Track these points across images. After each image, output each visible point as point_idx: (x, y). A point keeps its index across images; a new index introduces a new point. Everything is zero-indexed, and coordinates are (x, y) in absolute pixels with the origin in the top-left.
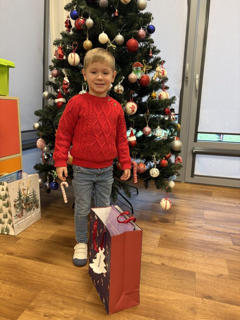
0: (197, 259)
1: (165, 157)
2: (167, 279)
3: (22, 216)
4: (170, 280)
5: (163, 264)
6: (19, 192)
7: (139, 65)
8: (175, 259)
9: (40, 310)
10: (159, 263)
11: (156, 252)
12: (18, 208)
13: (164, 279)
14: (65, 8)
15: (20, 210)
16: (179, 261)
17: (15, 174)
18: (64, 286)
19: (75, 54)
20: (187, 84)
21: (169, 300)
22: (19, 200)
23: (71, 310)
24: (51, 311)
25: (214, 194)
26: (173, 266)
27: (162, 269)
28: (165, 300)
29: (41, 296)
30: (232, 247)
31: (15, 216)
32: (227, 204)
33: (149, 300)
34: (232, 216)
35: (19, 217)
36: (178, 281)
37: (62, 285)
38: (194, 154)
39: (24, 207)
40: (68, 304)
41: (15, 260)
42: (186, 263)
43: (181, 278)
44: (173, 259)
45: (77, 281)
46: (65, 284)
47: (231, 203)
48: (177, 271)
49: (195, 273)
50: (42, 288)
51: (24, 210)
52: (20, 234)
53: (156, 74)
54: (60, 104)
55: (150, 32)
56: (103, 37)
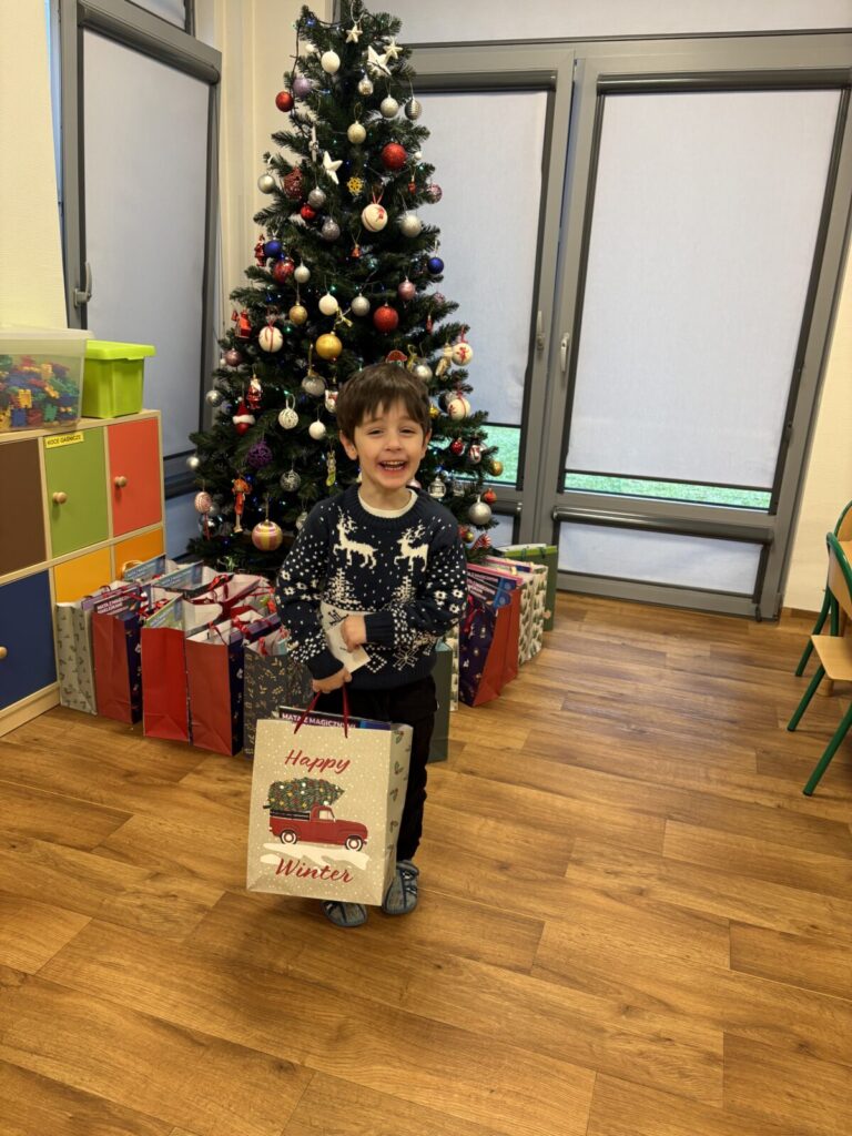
0: (479, 726)
7: (399, 357)
9: (210, 774)
14: (256, 220)
17: (153, 564)
19: (272, 331)
20: (540, 357)
30: (559, 713)
32: (603, 639)
34: (596, 661)
38: (557, 522)
47: (615, 636)
49: (466, 743)
53: (443, 363)
54: (243, 426)
55: (434, 271)
56: (328, 303)
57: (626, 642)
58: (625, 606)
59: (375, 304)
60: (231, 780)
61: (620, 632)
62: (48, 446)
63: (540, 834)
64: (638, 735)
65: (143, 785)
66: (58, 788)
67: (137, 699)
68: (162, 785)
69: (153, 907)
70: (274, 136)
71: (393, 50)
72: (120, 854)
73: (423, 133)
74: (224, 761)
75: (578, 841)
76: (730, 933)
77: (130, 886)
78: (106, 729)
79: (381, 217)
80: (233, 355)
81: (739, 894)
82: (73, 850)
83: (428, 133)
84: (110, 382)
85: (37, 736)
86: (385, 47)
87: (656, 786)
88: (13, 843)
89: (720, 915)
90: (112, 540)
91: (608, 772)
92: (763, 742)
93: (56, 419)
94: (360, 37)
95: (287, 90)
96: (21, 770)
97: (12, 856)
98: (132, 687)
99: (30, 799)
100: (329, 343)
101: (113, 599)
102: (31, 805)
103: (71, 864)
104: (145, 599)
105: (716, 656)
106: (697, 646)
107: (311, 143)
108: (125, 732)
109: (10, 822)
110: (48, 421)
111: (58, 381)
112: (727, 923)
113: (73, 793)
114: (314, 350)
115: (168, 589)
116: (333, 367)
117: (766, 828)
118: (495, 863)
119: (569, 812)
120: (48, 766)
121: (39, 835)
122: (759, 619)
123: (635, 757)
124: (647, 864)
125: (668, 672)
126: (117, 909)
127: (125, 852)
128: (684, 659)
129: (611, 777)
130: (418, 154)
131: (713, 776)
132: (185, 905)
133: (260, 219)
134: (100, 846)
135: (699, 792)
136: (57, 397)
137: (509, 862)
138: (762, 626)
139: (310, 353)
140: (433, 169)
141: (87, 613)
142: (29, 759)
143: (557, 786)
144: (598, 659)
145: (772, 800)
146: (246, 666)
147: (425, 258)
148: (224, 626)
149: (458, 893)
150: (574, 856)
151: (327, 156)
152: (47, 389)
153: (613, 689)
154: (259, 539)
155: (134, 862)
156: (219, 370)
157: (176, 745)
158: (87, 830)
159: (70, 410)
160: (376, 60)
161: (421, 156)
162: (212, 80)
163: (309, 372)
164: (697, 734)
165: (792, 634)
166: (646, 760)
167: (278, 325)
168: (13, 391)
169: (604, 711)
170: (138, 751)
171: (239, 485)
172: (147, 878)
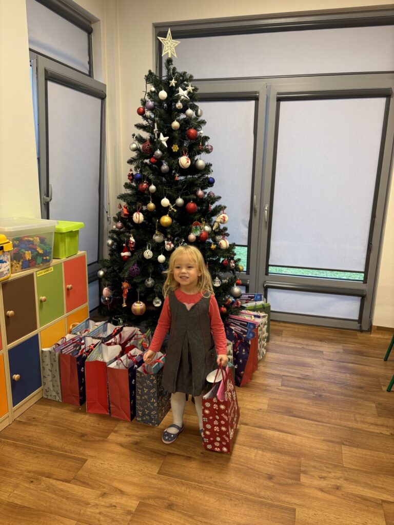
7: (198, 224)
9: (122, 432)
14: (128, 162)
19: (139, 214)
20: (255, 215)
25: (285, 333)
30: (279, 388)
32: (293, 345)
34: (292, 358)
38: (266, 289)
47: (298, 343)
53: (216, 224)
54: (126, 257)
55: (211, 183)
56: (165, 202)
57: (303, 346)
58: (300, 327)
59: (186, 201)
60: (133, 435)
61: (300, 341)
62: (38, 276)
63: (284, 457)
64: (319, 397)
65: (90, 441)
66: (49, 446)
67: (83, 394)
68: (99, 441)
69: (105, 513)
70: (136, 125)
71: (190, 88)
72: (85, 484)
73: (204, 122)
74: (127, 424)
75: (303, 460)
76: (383, 507)
77: (92, 502)
78: (68, 410)
79: (188, 162)
80: (119, 224)
81: (383, 485)
82: (61, 482)
83: (206, 123)
84: (65, 242)
85: (34, 416)
86: (187, 88)
87: (333, 426)
88: (32, 480)
89: (376, 497)
90: (66, 314)
91: (309, 419)
92: (377, 398)
93: (42, 263)
94: (176, 84)
95: (142, 106)
96: (29, 437)
97: (32, 487)
98: (80, 388)
99: (35, 453)
100: (166, 219)
101: (69, 346)
102: (37, 457)
103: (62, 490)
104: (83, 344)
105: (346, 352)
106: (336, 347)
107: (155, 130)
108: (77, 411)
109: (28, 468)
110: (39, 264)
111: (42, 245)
112: (380, 502)
113: (57, 448)
114: (159, 222)
115: (93, 338)
116: (169, 231)
117: (388, 447)
118: (266, 476)
119: (295, 444)
120: (43, 433)
121: (43, 474)
122: (361, 331)
123: (320, 410)
124: (338, 471)
125: (325, 362)
126: (88, 515)
127: (87, 482)
128: (331, 354)
129: (311, 422)
130: (201, 132)
131: (358, 419)
132: (121, 511)
133: (130, 162)
134: (74, 479)
135: (353, 428)
136: (42, 253)
137: (272, 474)
138: (364, 334)
139: (157, 224)
140: (209, 138)
141: (57, 354)
142: (32, 430)
143: (286, 429)
144: (293, 356)
145: (387, 431)
146: (137, 379)
147: (207, 178)
148: (124, 358)
149: (251, 494)
150: (302, 469)
151: (161, 134)
152: (38, 249)
153: (303, 373)
154: (135, 310)
155: (93, 488)
156: (112, 230)
157: (103, 417)
158: (66, 470)
159: (48, 258)
160: (183, 93)
161: (203, 132)
162: (103, 97)
163: (157, 232)
164: (346, 396)
165: (377, 338)
166: (325, 412)
167: (142, 211)
168: (22, 252)
169: (301, 385)
170: (85, 421)
171: (125, 285)
172: (100, 497)
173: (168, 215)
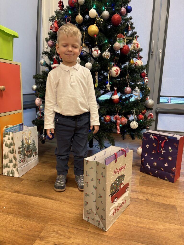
0: (174, 195)
1: (141, 112)
2: (153, 211)
3: (25, 161)
4: (156, 212)
5: (147, 199)
6: (22, 141)
7: (121, 37)
8: (157, 195)
9: (50, 240)
10: (144, 199)
11: (139, 190)
12: (21, 155)
13: (151, 212)
15: (23, 156)
16: (160, 196)
17: (18, 127)
18: (67, 218)
21: (160, 229)
22: (22, 148)
23: (77, 238)
24: (60, 240)
26: (156, 201)
27: (148, 203)
28: (157, 229)
29: (49, 227)
31: (19, 161)
33: (142, 229)
35: (22, 162)
36: (164, 213)
37: (66, 218)
38: (157, 114)
39: (26, 154)
40: (73, 234)
41: (22, 197)
42: (166, 199)
43: (165, 210)
44: (154, 195)
45: (77, 214)
46: (68, 216)
48: (160, 205)
49: (176, 206)
50: (48, 220)
51: (26, 156)
52: (23, 176)
53: (133, 46)
56: (93, 12)
59: (112, 14)
80: (51, 43)
100: (93, 29)
156: (44, 51)
163: (83, 44)
173: (95, 25)
